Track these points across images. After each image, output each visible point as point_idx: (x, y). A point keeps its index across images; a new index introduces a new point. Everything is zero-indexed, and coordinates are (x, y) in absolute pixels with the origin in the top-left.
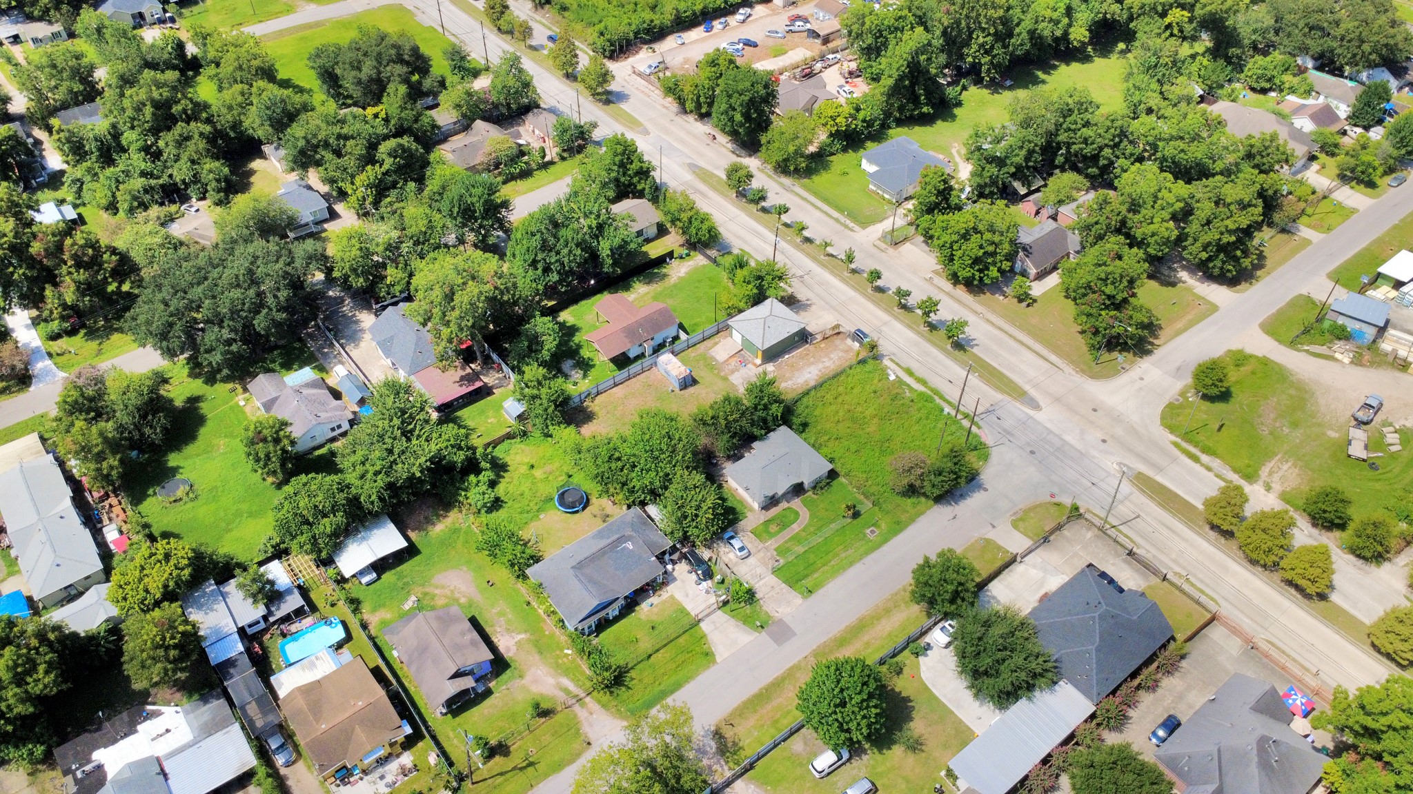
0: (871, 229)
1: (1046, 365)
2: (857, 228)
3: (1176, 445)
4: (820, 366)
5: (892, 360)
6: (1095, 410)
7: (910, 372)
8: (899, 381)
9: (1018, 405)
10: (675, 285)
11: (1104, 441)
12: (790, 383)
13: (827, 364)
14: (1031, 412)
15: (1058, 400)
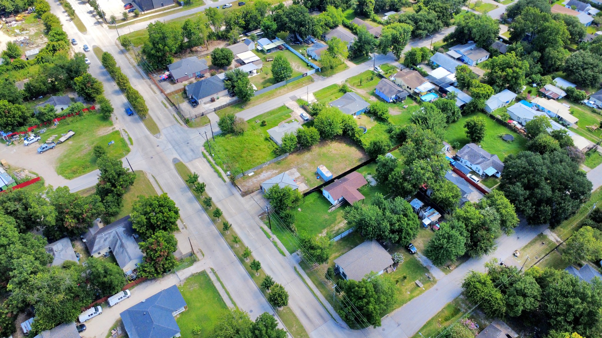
0: (199, 270)
1: (158, 178)
2: (208, 272)
3: (132, 144)
4: (259, 179)
5: (225, 181)
6: (152, 158)
7: (220, 176)
8: (226, 171)
9: (181, 160)
10: (324, 228)
11: (158, 146)
12: (274, 172)
13: (255, 180)
14: (179, 158)
15: (164, 162)
